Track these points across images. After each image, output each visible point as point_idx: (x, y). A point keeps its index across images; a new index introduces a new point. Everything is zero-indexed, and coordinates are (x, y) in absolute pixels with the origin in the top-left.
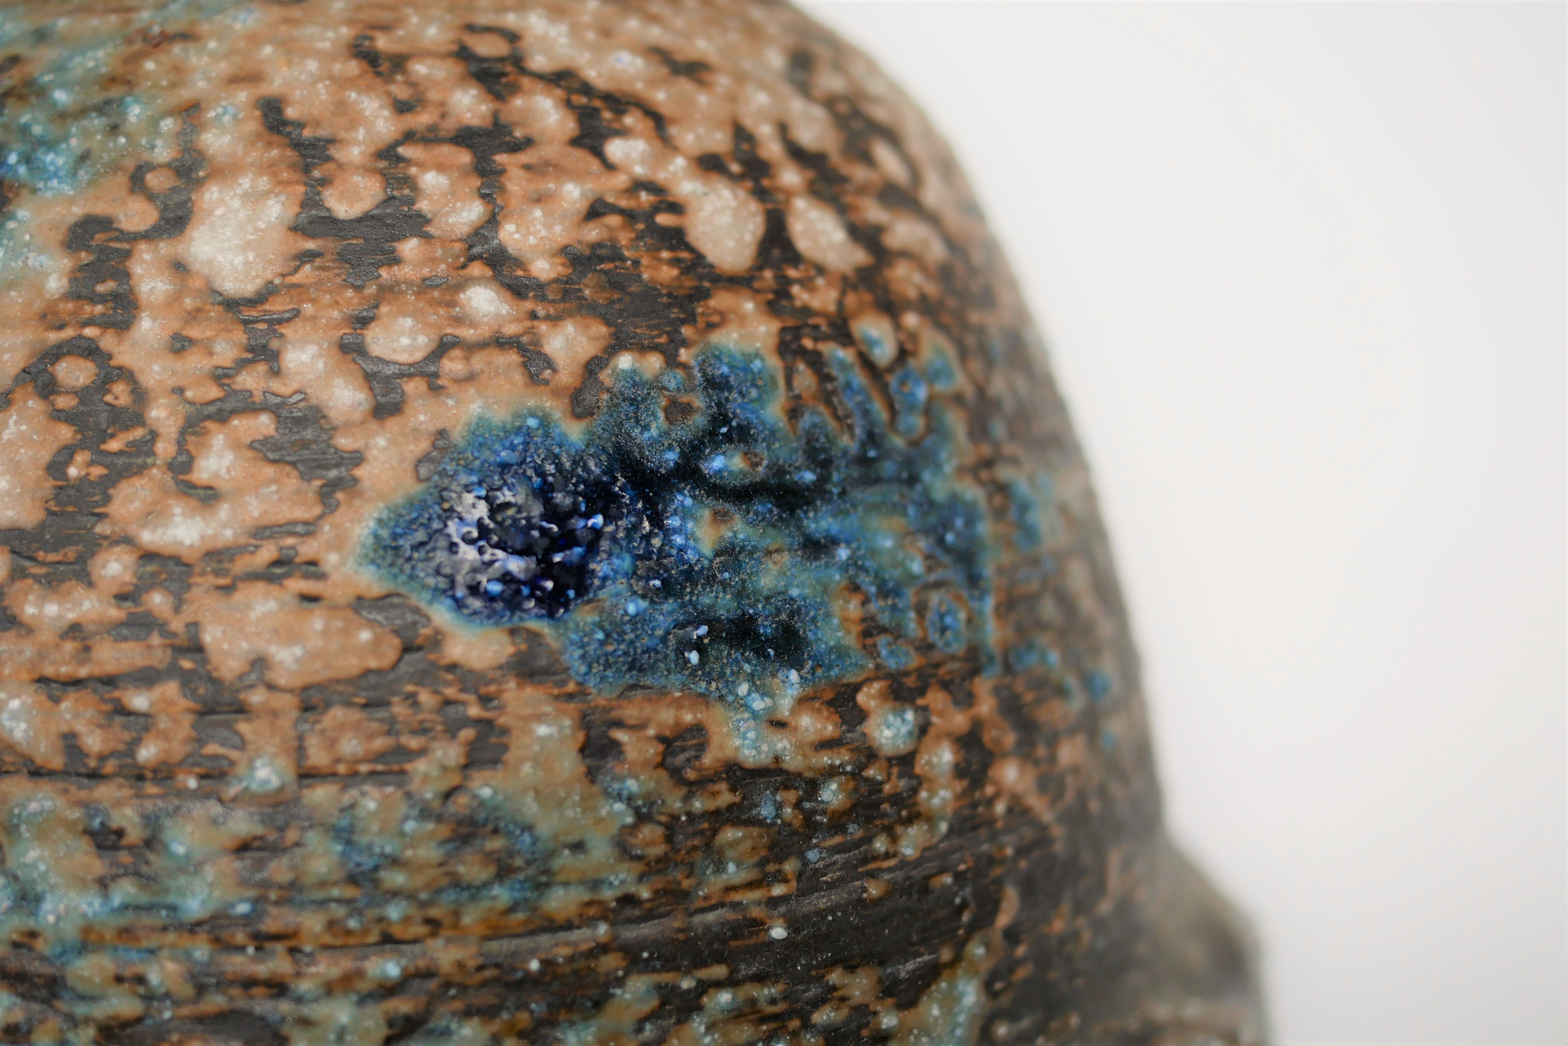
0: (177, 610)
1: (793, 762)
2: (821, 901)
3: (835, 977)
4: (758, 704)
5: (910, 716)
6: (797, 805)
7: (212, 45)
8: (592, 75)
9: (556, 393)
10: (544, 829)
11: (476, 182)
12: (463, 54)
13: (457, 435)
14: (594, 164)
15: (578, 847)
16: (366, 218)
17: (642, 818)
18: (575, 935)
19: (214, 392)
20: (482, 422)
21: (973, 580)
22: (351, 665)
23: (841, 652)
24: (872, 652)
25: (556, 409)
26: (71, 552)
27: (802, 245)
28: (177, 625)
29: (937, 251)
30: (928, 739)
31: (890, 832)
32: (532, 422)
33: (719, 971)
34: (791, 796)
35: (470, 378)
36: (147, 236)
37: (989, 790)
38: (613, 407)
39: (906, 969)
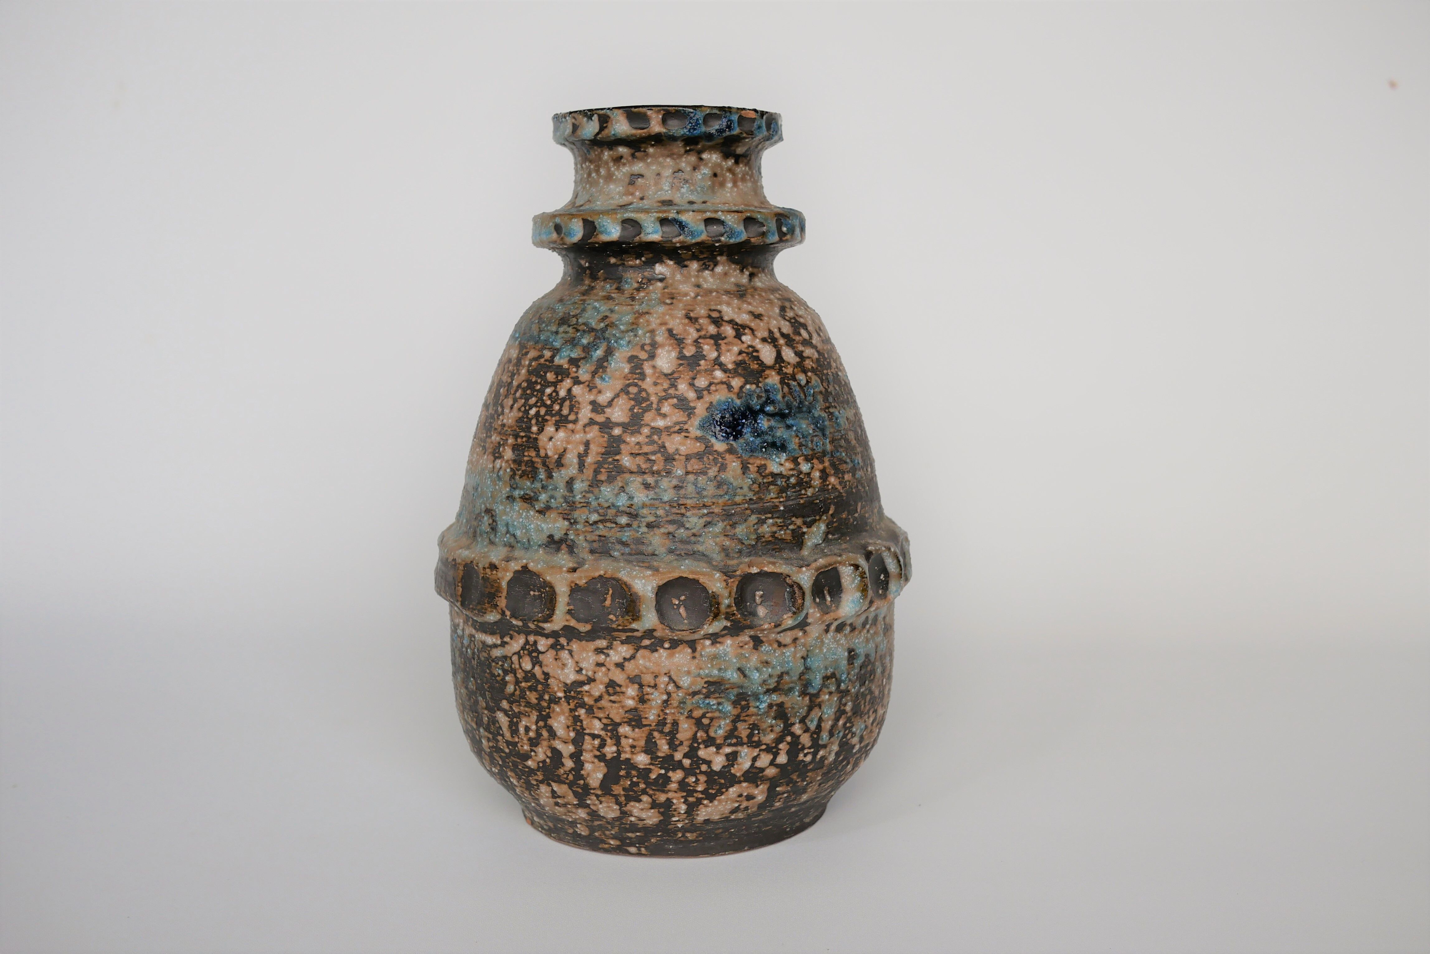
0: (659, 439)
1: (784, 473)
2: (791, 503)
3: (793, 519)
4: (777, 460)
5: (809, 464)
6: (786, 482)
7: (655, 315)
8: (738, 320)
9: (734, 394)
10: (734, 484)
11: (715, 347)
12: (709, 317)
13: (714, 403)
14: (740, 342)
15: (741, 488)
16: (692, 356)
17: (754, 483)
18: (741, 506)
19: (664, 394)
20: (720, 400)
21: (824, 435)
22: (696, 451)
23: (794, 450)
24: (801, 450)
25: (734, 397)
26: (636, 427)
27: (785, 358)
28: (660, 442)
29: (816, 355)
30: (814, 470)
31: (805, 489)
32: (730, 400)
33: (770, 515)
34: (784, 480)
35: (716, 391)
36: (646, 360)
37: (828, 483)
38: (746, 396)
39: (809, 519)
